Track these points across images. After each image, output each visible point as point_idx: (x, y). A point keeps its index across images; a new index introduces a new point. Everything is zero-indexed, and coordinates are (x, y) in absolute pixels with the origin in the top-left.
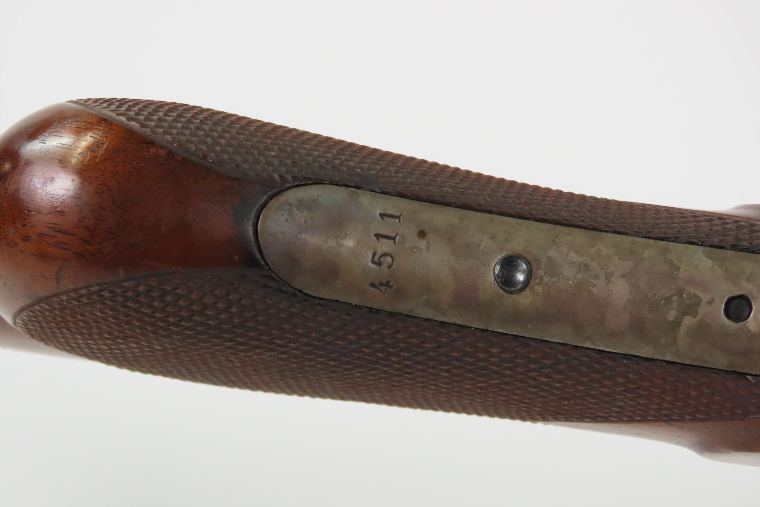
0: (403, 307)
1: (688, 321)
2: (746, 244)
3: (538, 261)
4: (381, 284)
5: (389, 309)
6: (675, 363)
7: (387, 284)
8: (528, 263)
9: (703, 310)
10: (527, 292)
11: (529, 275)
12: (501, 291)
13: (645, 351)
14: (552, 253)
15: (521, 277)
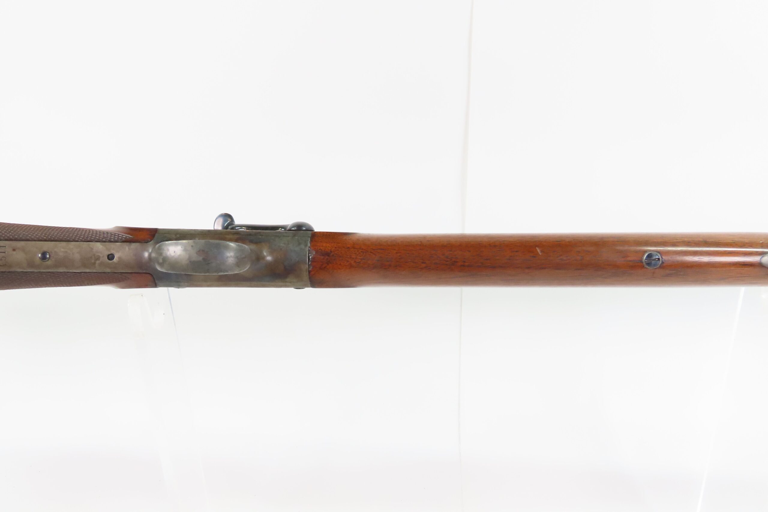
0: (12, 270)
1: (98, 262)
2: (112, 240)
3: (51, 252)
4: (4, 265)
5: (8, 271)
6: (96, 272)
7: (6, 265)
8: (49, 253)
9: (101, 259)
10: (50, 260)
11: (50, 256)
12: (42, 262)
13: (88, 271)
14: (56, 250)
15: (48, 256)
